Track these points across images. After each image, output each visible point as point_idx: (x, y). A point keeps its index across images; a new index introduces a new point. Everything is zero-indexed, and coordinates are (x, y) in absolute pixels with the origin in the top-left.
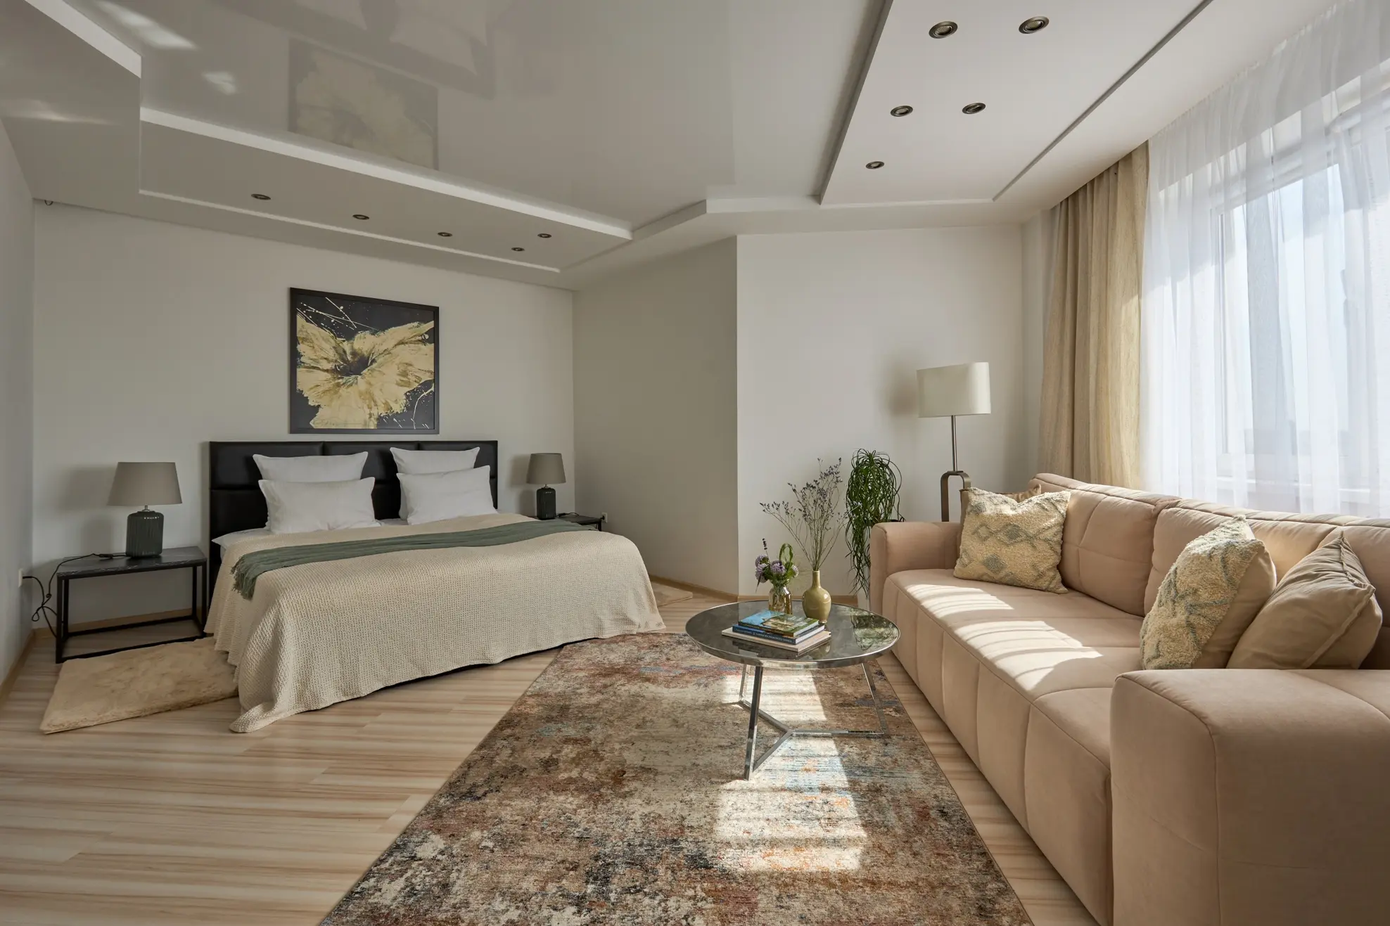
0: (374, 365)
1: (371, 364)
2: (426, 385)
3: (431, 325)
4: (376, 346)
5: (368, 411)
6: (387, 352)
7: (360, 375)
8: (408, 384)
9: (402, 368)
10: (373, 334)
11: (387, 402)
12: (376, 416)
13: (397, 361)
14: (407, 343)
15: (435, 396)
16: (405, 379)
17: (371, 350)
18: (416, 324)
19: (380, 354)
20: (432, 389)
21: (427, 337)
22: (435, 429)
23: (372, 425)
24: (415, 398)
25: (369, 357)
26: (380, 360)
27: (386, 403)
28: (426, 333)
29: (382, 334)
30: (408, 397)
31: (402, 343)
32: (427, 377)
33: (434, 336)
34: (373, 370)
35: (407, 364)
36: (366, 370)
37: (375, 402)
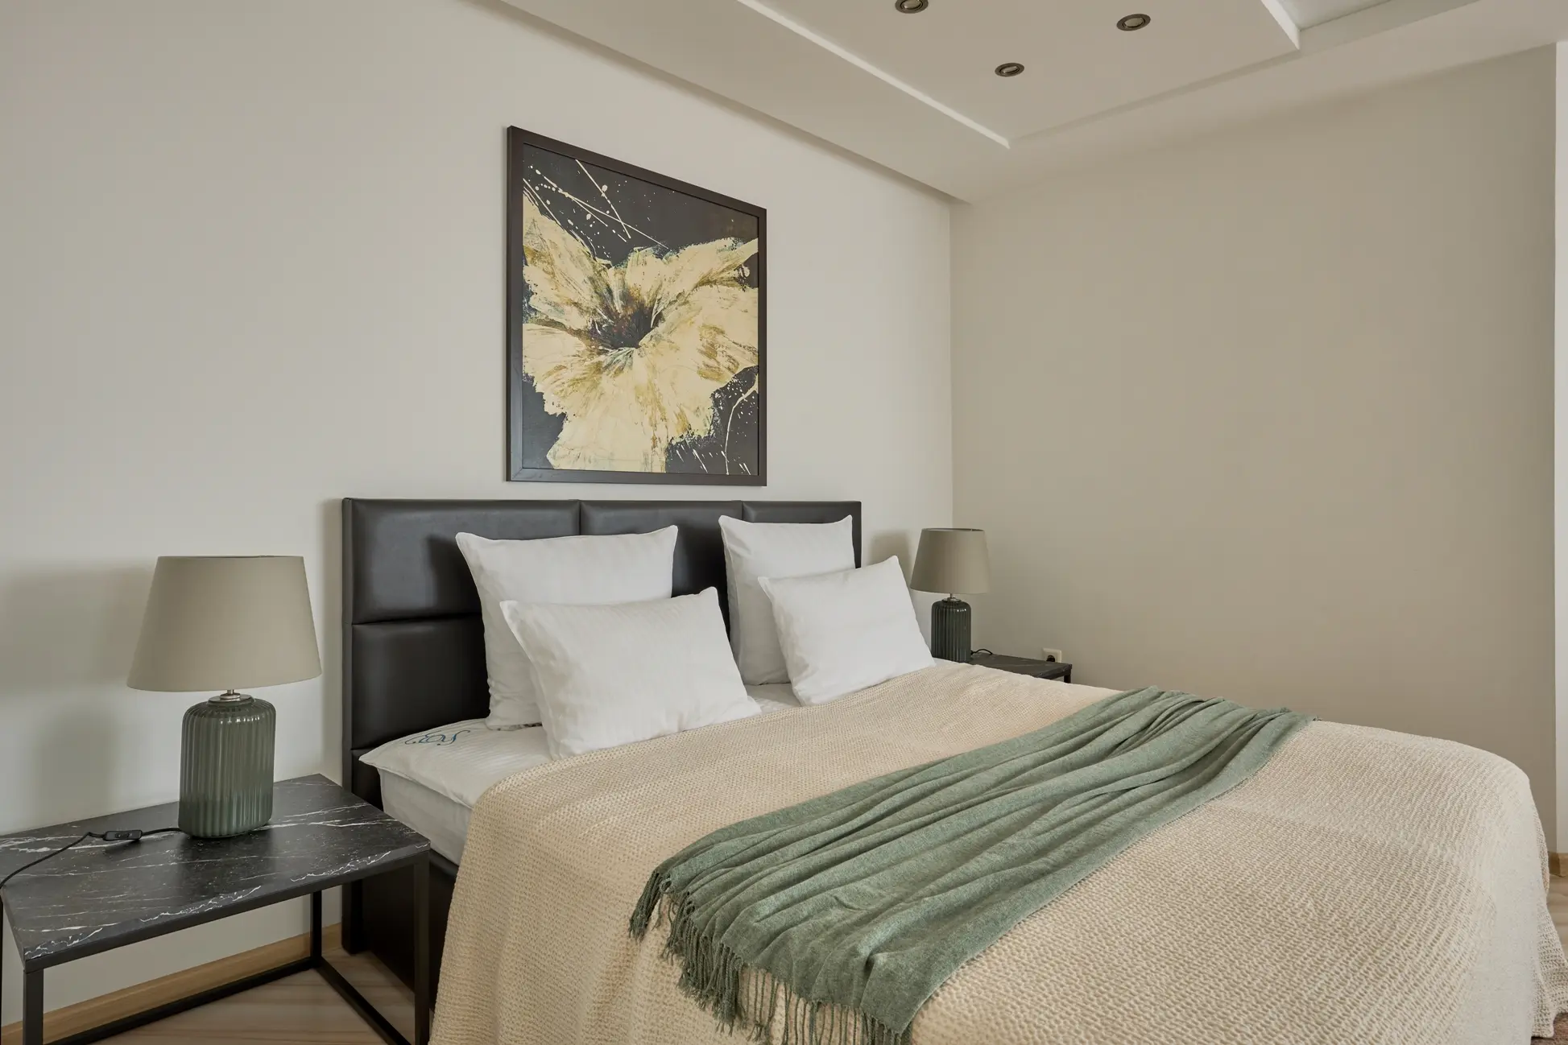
0: (662, 326)
1: (656, 324)
2: (746, 376)
3: (752, 247)
4: (665, 284)
5: (650, 432)
6: (681, 299)
7: (637, 347)
8: (719, 375)
9: (708, 339)
10: (659, 256)
11: (682, 411)
12: (664, 445)
13: (699, 320)
14: (715, 282)
15: (761, 398)
16: (711, 363)
17: (656, 293)
18: (729, 241)
19: (670, 303)
20: (755, 387)
21: (747, 272)
22: (760, 479)
23: (658, 465)
24: (729, 403)
25: (652, 308)
26: (670, 316)
27: (681, 416)
28: (746, 264)
29: (674, 257)
30: (716, 402)
31: (706, 282)
32: (748, 361)
33: (756, 274)
34: (658, 338)
35: (715, 329)
36: (648, 336)
37: (661, 409)
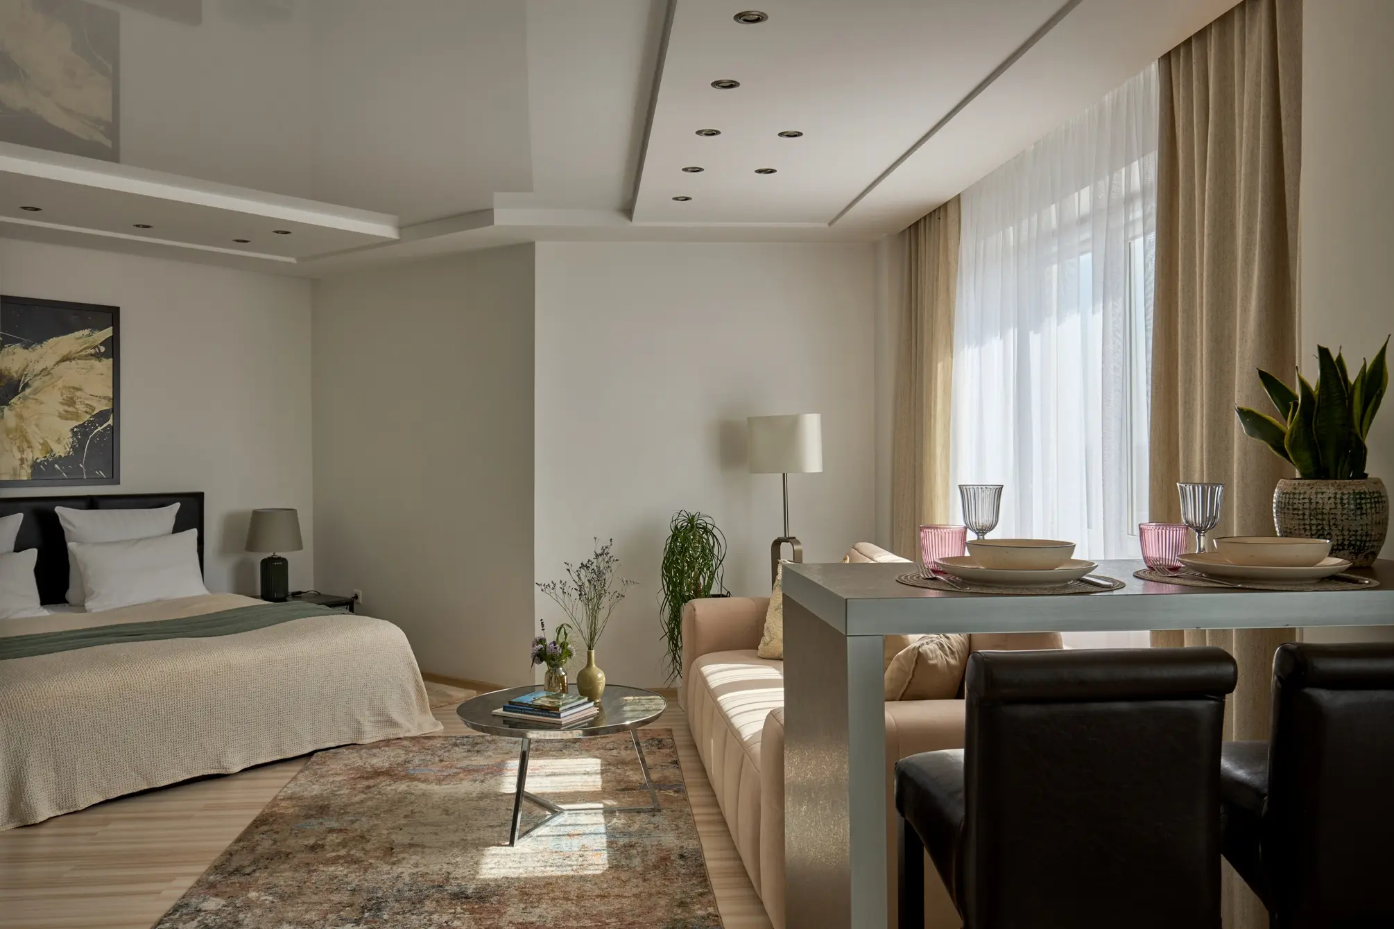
0: (28, 391)
1: (23, 389)
2: (102, 416)
3: (108, 332)
4: (31, 365)
5: (18, 456)
6: (45, 372)
7: (8, 405)
8: (76, 416)
9: (67, 394)
10: (26, 348)
11: (45, 441)
12: (30, 463)
13: (60, 384)
14: (74, 359)
15: (114, 431)
16: (71, 409)
17: (24, 370)
18: (87, 332)
19: (35, 376)
20: (110, 422)
21: (103, 350)
22: (114, 478)
23: (25, 474)
24: (85, 435)
25: (20, 381)
26: (36, 384)
27: (45, 445)
28: (101, 344)
29: (39, 347)
30: (74, 434)
31: (67, 359)
32: (104, 406)
33: (112, 349)
34: (25, 398)
35: (74, 388)
36: (17, 397)
37: (28, 442)
